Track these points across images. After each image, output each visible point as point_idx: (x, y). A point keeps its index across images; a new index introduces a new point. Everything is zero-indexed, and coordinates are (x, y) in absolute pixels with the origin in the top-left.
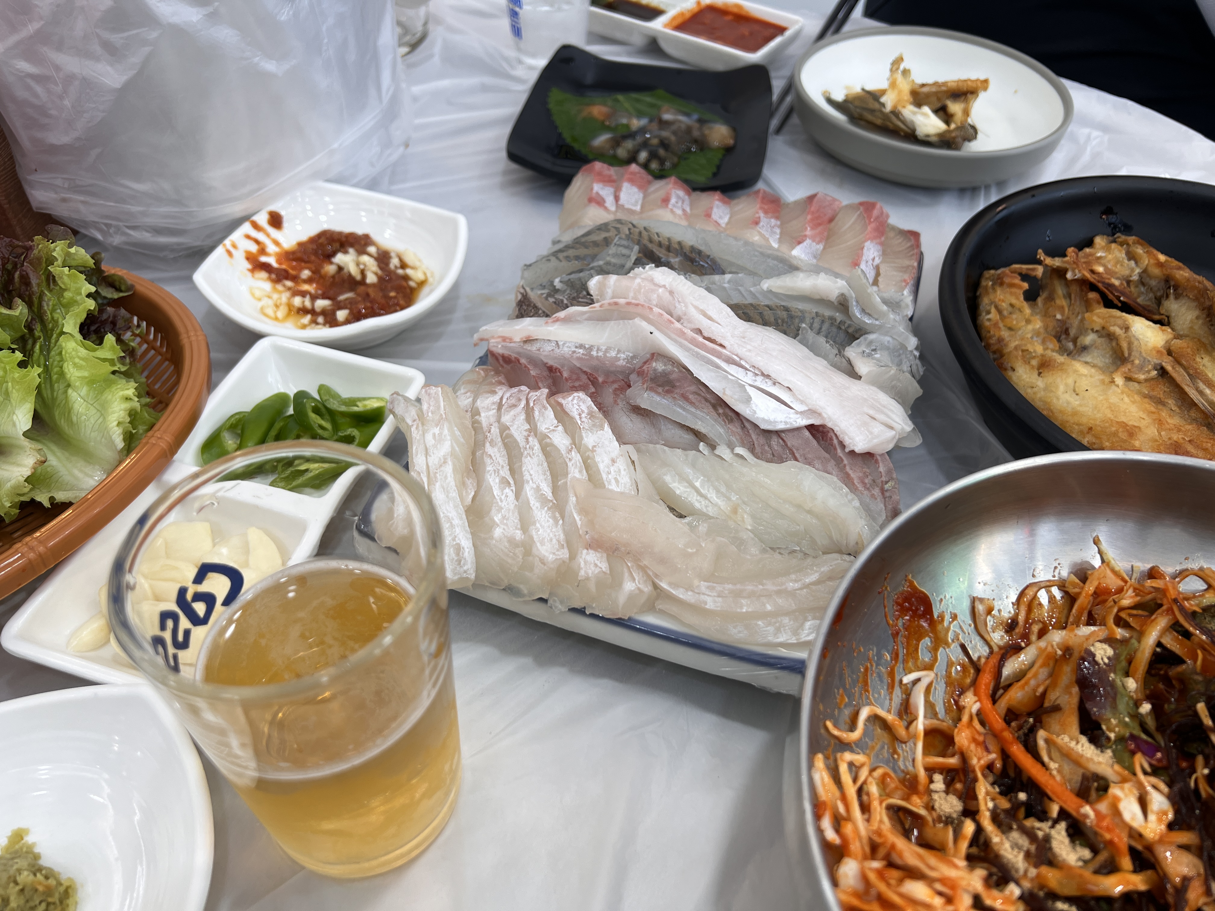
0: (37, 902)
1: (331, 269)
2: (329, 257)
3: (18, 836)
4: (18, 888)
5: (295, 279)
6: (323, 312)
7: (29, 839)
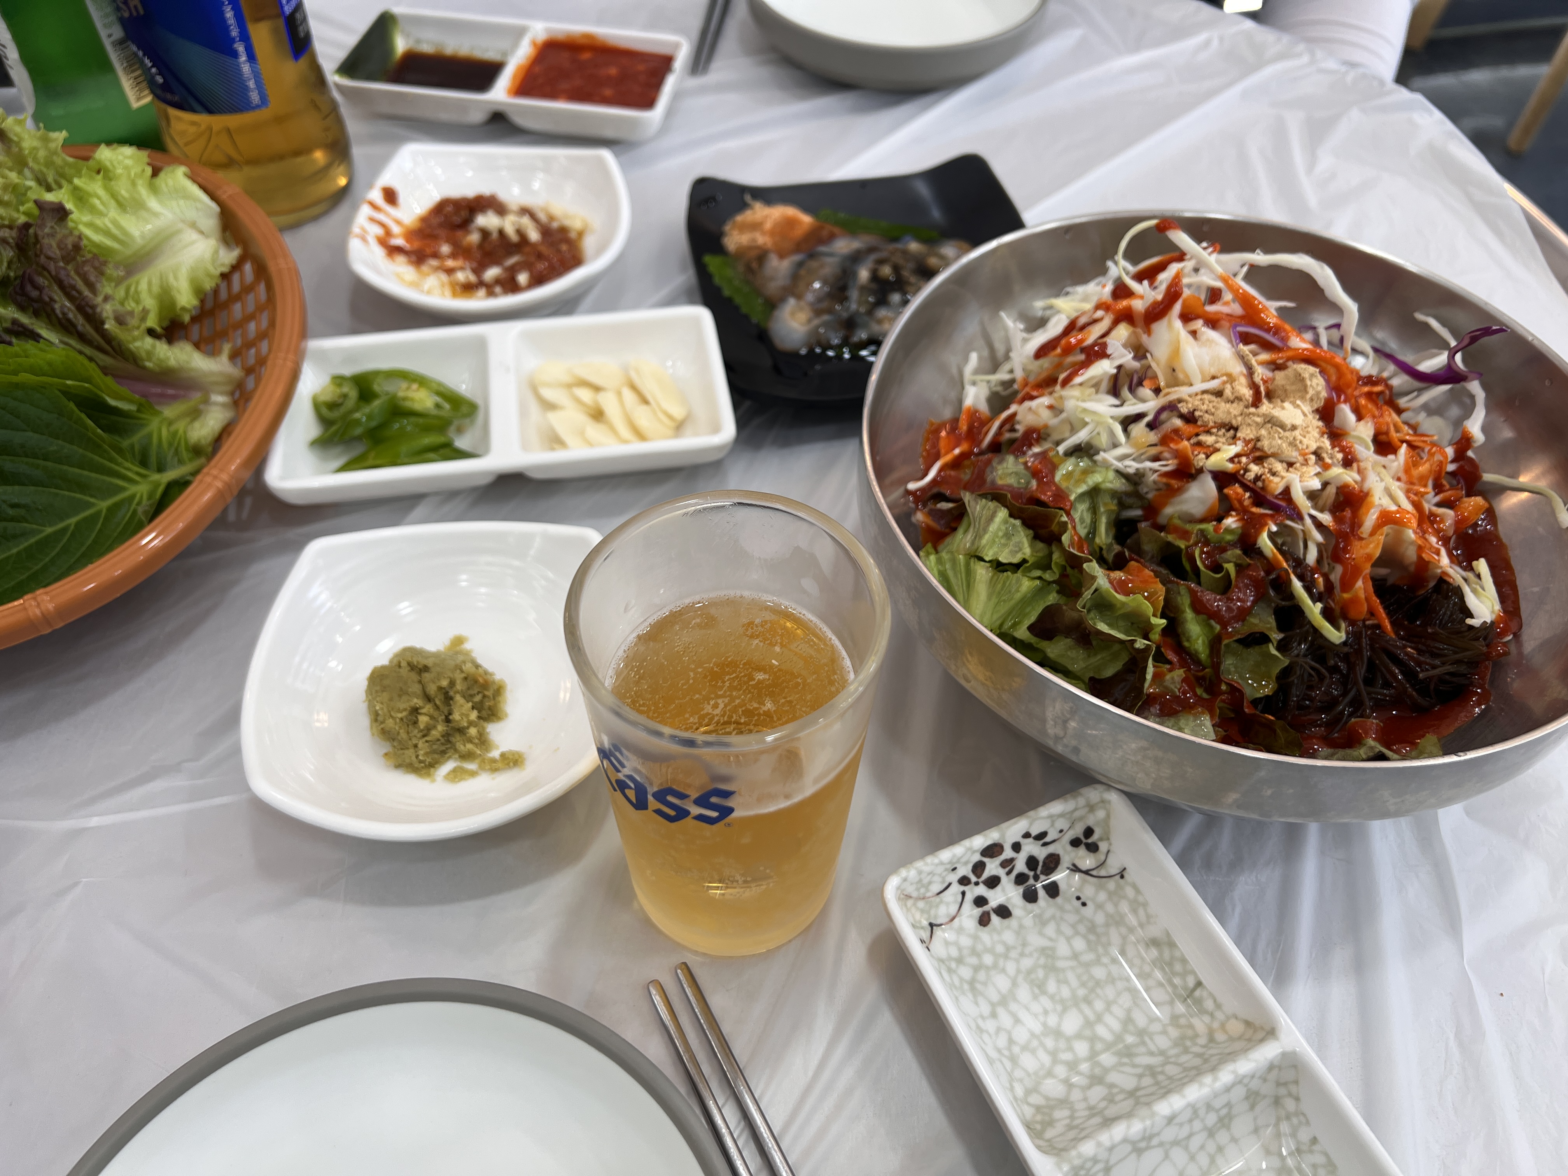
0: (476, 692)
1: (474, 238)
2: (465, 224)
3: (458, 641)
4: (463, 675)
5: (436, 255)
6: (498, 281)
7: (467, 646)
